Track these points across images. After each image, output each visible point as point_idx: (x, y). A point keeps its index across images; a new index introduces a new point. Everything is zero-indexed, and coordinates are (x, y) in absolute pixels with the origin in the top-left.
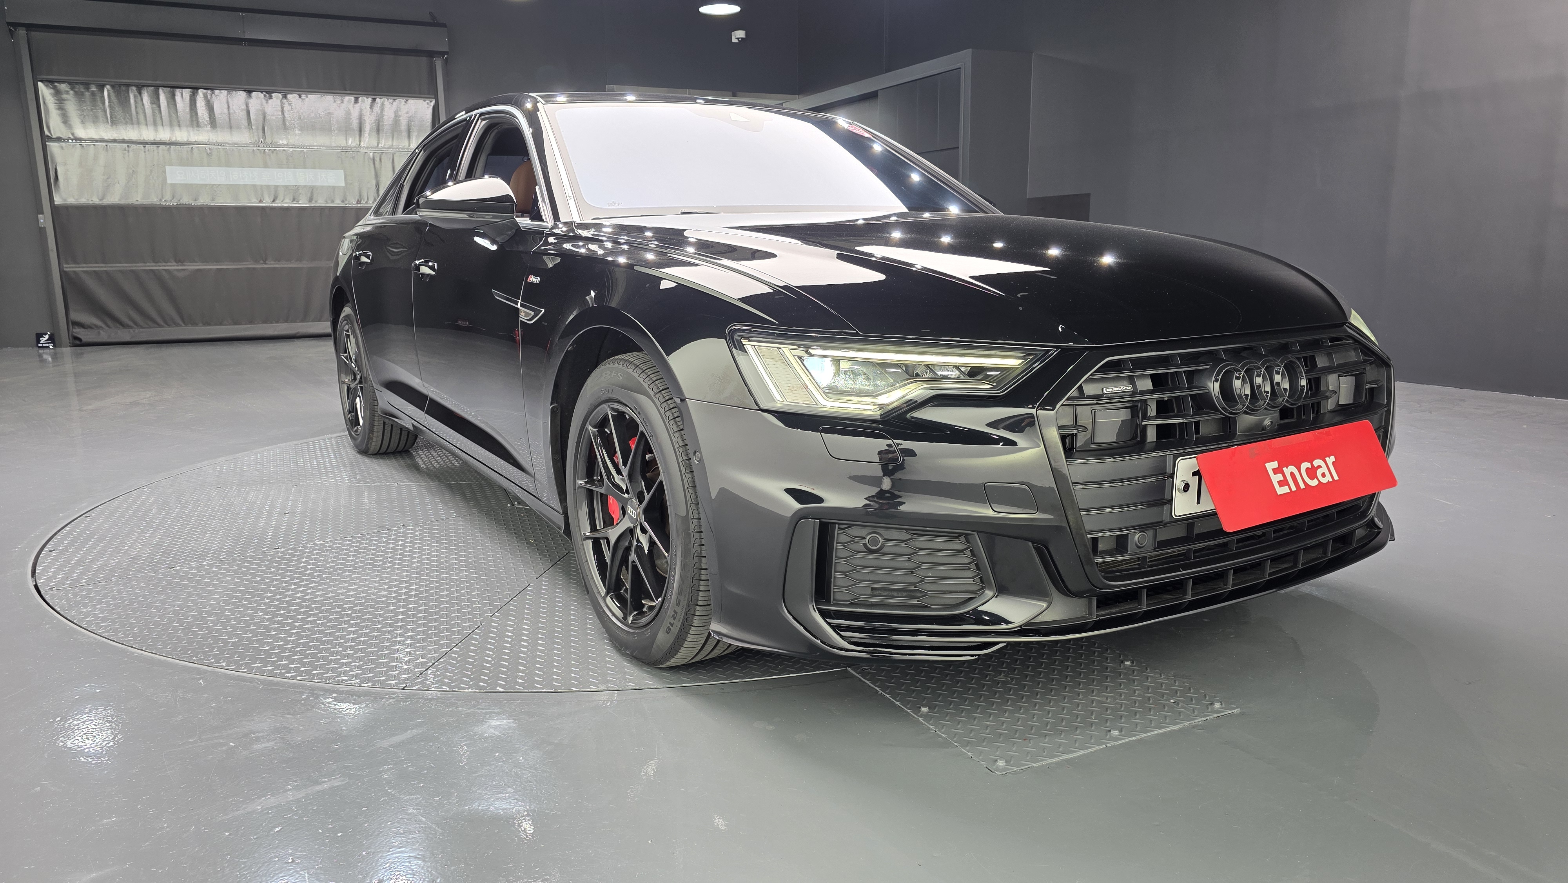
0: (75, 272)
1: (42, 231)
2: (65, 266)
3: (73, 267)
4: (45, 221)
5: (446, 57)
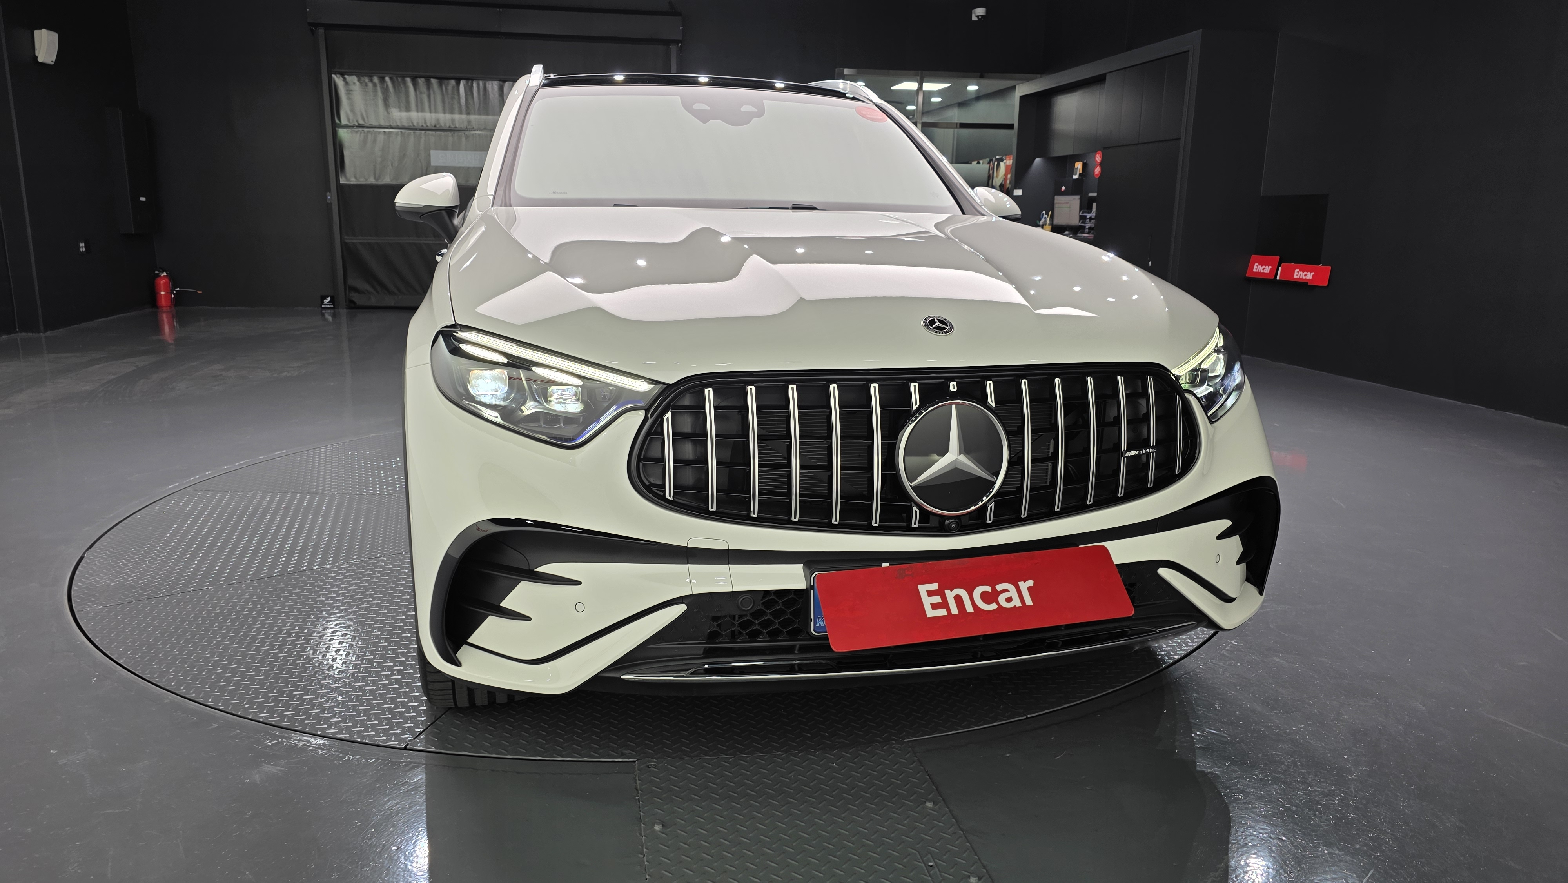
0: (353, 243)
1: (329, 206)
2: (346, 237)
3: (352, 239)
4: (331, 197)
5: (680, 45)
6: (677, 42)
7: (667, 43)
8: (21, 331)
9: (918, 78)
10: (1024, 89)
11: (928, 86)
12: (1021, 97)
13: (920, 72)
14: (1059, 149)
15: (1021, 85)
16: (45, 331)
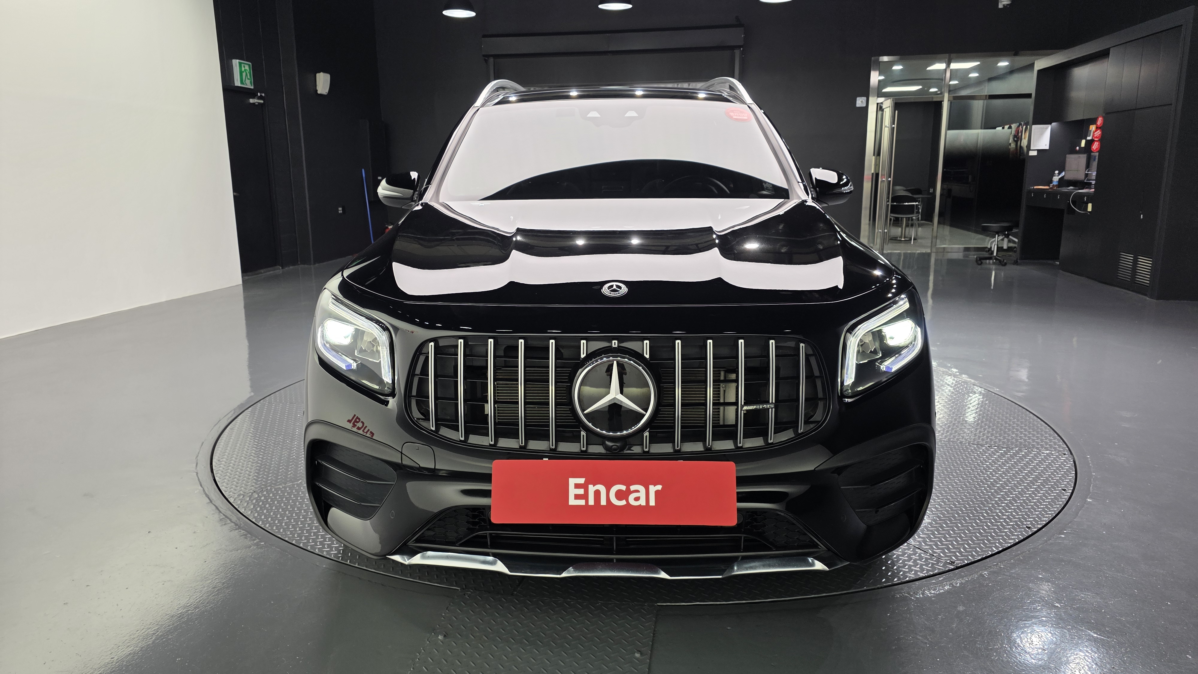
5: (742, 49)
6: (740, 47)
7: (732, 48)
8: (302, 263)
9: (947, 60)
10: (1042, 63)
11: (954, 66)
12: (1039, 71)
13: (948, 55)
14: (1075, 114)
15: (1039, 60)
16: (314, 264)
